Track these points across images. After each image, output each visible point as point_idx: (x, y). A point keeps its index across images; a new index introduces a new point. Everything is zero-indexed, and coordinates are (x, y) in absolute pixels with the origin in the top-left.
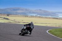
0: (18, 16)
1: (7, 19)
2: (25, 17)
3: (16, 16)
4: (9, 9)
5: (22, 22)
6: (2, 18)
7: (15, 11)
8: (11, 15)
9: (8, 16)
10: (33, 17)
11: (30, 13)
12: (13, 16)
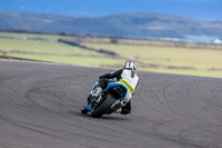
0: (151, 45)
1: (112, 54)
2: (176, 46)
3: (143, 45)
4: (117, 17)
5: (165, 67)
6: (92, 50)
7: (141, 27)
8: (125, 41)
9: (114, 42)
10: (206, 48)
11: (194, 31)
12: (133, 44)
